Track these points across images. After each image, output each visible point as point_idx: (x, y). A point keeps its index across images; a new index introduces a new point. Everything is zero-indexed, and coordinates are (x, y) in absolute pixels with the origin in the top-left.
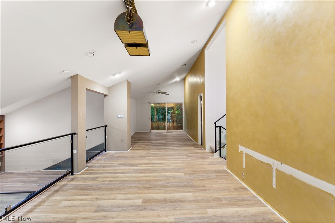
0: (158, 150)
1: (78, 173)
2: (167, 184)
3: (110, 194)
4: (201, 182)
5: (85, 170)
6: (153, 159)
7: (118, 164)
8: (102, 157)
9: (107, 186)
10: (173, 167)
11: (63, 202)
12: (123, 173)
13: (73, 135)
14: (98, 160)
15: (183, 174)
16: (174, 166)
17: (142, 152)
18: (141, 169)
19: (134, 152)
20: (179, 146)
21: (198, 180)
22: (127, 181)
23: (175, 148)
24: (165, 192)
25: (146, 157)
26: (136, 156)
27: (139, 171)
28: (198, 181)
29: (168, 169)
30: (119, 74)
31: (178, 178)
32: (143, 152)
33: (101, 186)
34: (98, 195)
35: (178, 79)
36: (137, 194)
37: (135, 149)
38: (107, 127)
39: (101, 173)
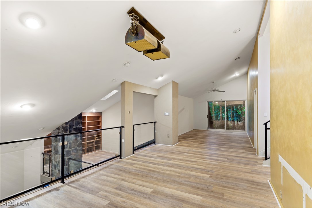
0: (202, 148)
1: (125, 157)
2: (185, 182)
3: (134, 178)
4: (222, 189)
5: (131, 157)
6: (189, 156)
7: (157, 156)
8: (150, 148)
9: (136, 172)
10: (203, 167)
11: (103, 176)
12: (155, 164)
13: (121, 128)
14: (144, 150)
15: (209, 176)
16: (205, 167)
17: (184, 148)
18: (172, 164)
19: (178, 147)
20: (229, 147)
21: (222, 186)
22: (153, 171)
23: (221, 149)
24: (176, 189)
25: (185, 154)
26: (176, 151)
27: (169, 165)
28: (220, 187)
29: (197, 168)
30: (162, 77)
31: (200, 179)
32: (186, 148)
33: (132, 170)
34: (125, 177)
35: (237, 74)
36: (153, 184)
37: (181, 144)
38: (156, 124)
39: (139, 161)
